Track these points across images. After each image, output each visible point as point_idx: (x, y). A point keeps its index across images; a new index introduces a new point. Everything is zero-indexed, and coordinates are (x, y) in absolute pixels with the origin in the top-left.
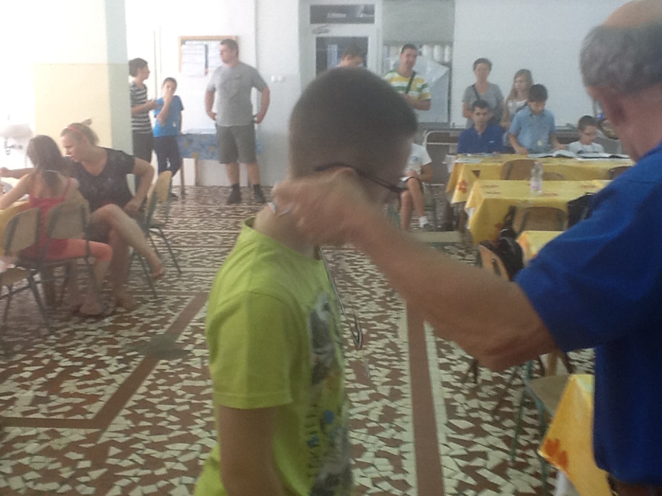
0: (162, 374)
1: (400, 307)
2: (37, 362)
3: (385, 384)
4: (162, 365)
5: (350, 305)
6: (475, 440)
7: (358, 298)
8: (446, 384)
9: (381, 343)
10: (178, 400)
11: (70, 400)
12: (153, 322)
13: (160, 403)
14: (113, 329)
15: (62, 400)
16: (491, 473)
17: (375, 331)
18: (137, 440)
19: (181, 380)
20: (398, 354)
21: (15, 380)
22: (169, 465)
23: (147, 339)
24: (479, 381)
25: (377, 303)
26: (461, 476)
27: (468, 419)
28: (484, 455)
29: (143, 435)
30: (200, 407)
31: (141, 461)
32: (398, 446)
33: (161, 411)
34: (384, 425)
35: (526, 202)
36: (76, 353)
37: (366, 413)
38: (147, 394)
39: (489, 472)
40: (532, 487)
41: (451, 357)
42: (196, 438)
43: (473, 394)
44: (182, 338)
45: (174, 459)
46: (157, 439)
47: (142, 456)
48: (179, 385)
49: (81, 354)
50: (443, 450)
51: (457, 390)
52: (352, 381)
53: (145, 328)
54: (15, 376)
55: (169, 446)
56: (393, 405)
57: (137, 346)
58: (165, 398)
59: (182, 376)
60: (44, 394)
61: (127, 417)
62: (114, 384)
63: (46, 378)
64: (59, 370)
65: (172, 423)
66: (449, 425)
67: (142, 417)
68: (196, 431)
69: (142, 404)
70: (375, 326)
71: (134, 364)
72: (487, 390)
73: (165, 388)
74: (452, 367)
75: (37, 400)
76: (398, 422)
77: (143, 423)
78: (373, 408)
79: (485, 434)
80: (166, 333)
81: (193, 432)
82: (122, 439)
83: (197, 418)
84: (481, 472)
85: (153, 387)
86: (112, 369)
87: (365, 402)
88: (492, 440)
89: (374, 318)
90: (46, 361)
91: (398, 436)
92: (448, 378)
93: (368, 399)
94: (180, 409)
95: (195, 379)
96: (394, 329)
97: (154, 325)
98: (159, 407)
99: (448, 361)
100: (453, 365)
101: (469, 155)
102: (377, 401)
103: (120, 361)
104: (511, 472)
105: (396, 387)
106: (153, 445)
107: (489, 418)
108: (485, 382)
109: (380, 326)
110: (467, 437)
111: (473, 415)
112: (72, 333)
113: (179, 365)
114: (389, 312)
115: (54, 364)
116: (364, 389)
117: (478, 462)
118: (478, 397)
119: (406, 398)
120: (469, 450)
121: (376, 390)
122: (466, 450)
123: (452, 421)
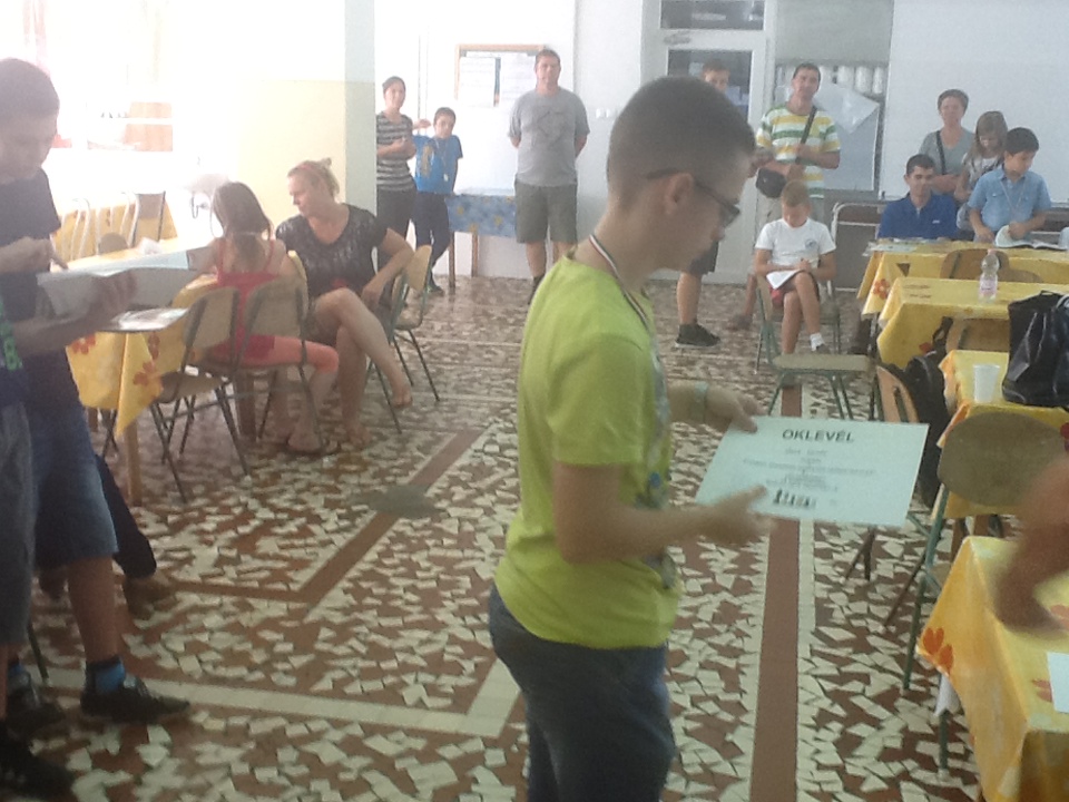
0: (401, 537)
2: (226, 510)
3: (726, 572)
4: (401, 525)
5: (690, 459)
6: (854, 657)
8: (820, 578)
10: (419, 574)
11: (270, 563)
12: (394, 467)
13: (395, 576)
14: (335, 473)
15: (258, 563)
16: (872, 704)
18: (360, 622)
19: (428, 548)
21: (194, 532)
22: (401, 657)
23: (383, 489)
24: (873, 576)
26: (825, 703)
27: (848, 627)
29: (370, 616)
30: (452, 585)
31: (363, 650)
32: (736, 657)
33: (395, 587)
34: (721, 628)
35: (968, 311)
36: (281, 502)
37: (695, 609)
38: (379, 563)
39: (869, 701)
40: (930, 725)
41: (834, 541)
42: (444, 625)
43: (861, 594)
44: (432, 491)
45: (410, 651)
46: (385, 622)
47: (364, 643)
48: (425, 554)
49: (287, 505)
50: (803, 666)
51: (838, 587)
53: (381, 474)
54: (193, 527)
55: (402, 633)
56: (736, 601)
57: (368, 497)
58: (402, 569)
59: (430, 543)
60: (233, 553)
61: (346, 591)
62: (332, 546)
63: (237, 532)
64: (255, 523)
65: (408, 603)
66: (817, 634)
67: (369, 593)
68: (442, 615)
69: (369, 575)
71: (361, 523)
72: (883, 591)
73: (405, 556)
74: (835, 555)
75: (221, 561)
76: (741, 624)
77: (369, 601)
78: (705, 604)
79: (871, 650)
80: (410, 483)
81: (439, 618)
82: (338, 618)
83: (445, 598)
84: (855, 700)
85: (388, 553)
86: (330, 526)
87: (695, 595)
88: (878, 658)
90: (237, 511)
91: (738, 644)
93: (700, 590)
94: (421, 585)
95: (449, 548)
97: (395, 471)
98: (393, 581)
99: (829, 546)
100: (837, 552)
101: (896, 240)
102: (714, 593)
103: (340, 517)
104: (901, 702)
105: (745, 577)
106: (381, 630)
107: (881, 629)
108: (882, 579)
110: (842, 652)
111: (855, 623)
112: (276, 476)
113: (425, 527)
115: (248, 515)
116: (697, 577)
117: (855, 686)
118: (866, 599)
119: (757, 592)
120: (843, 669)
121: (714, 579)
122: (838, 670)
123: (823, 629)
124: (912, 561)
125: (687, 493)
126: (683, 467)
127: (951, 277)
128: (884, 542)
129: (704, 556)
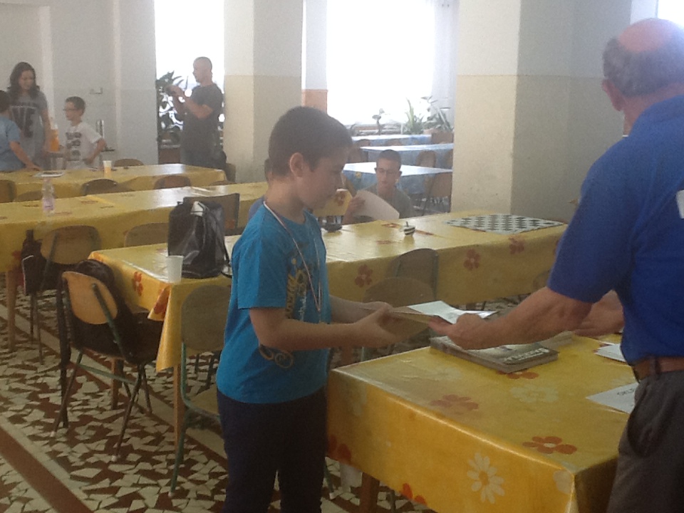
6: (116, 484)
8: (34, 438)
27: (88, 465)
28: (136, 496)
41: (15, 408)
43: (72, 440)
50: (90, 505)
51: (52, 441)
66: (75, 478)
72: (82, 433)
74: (25, 418)
76: (15, 492)
79: (120, 475)
88: (130, 479)
91: (29, 508)
92: (31, 431)
99: (15, 413)
100: (25, 415)
104: (175, 502)
107: (113, 458)
108: (75, 424)
110: (105, 484)
111: (92, 460)
117: (138, 504)
120: (117, 495)
122: (116, 498)
123: (74, 473)
124: (79, 405)
128: (48, 399)
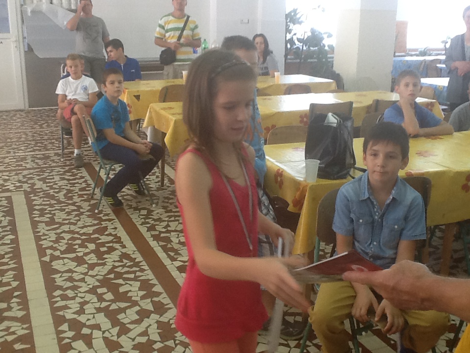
1: (110, 218)
3: (143, 298)
7: (69, 213)
9: (115, 256)
17: (103, 244)
20: (137, 264)
25: (89, 216)
37: (145, 333)
52: (112, 301)
56: (164, 319)
70: (100, 239)
78: (148, 327)
87: (138, 322)
89: (95, 232)
93: (138, 317)
96: (118, 240)
102: (147, 317)
105: (155, 299)
109: (104, 239)
114: (104, 224)
119: (170, 308)
121: (139, 306)
125: (81, 246)
126: (66, 228)
127: (164, 102)
129: (122, 290)
